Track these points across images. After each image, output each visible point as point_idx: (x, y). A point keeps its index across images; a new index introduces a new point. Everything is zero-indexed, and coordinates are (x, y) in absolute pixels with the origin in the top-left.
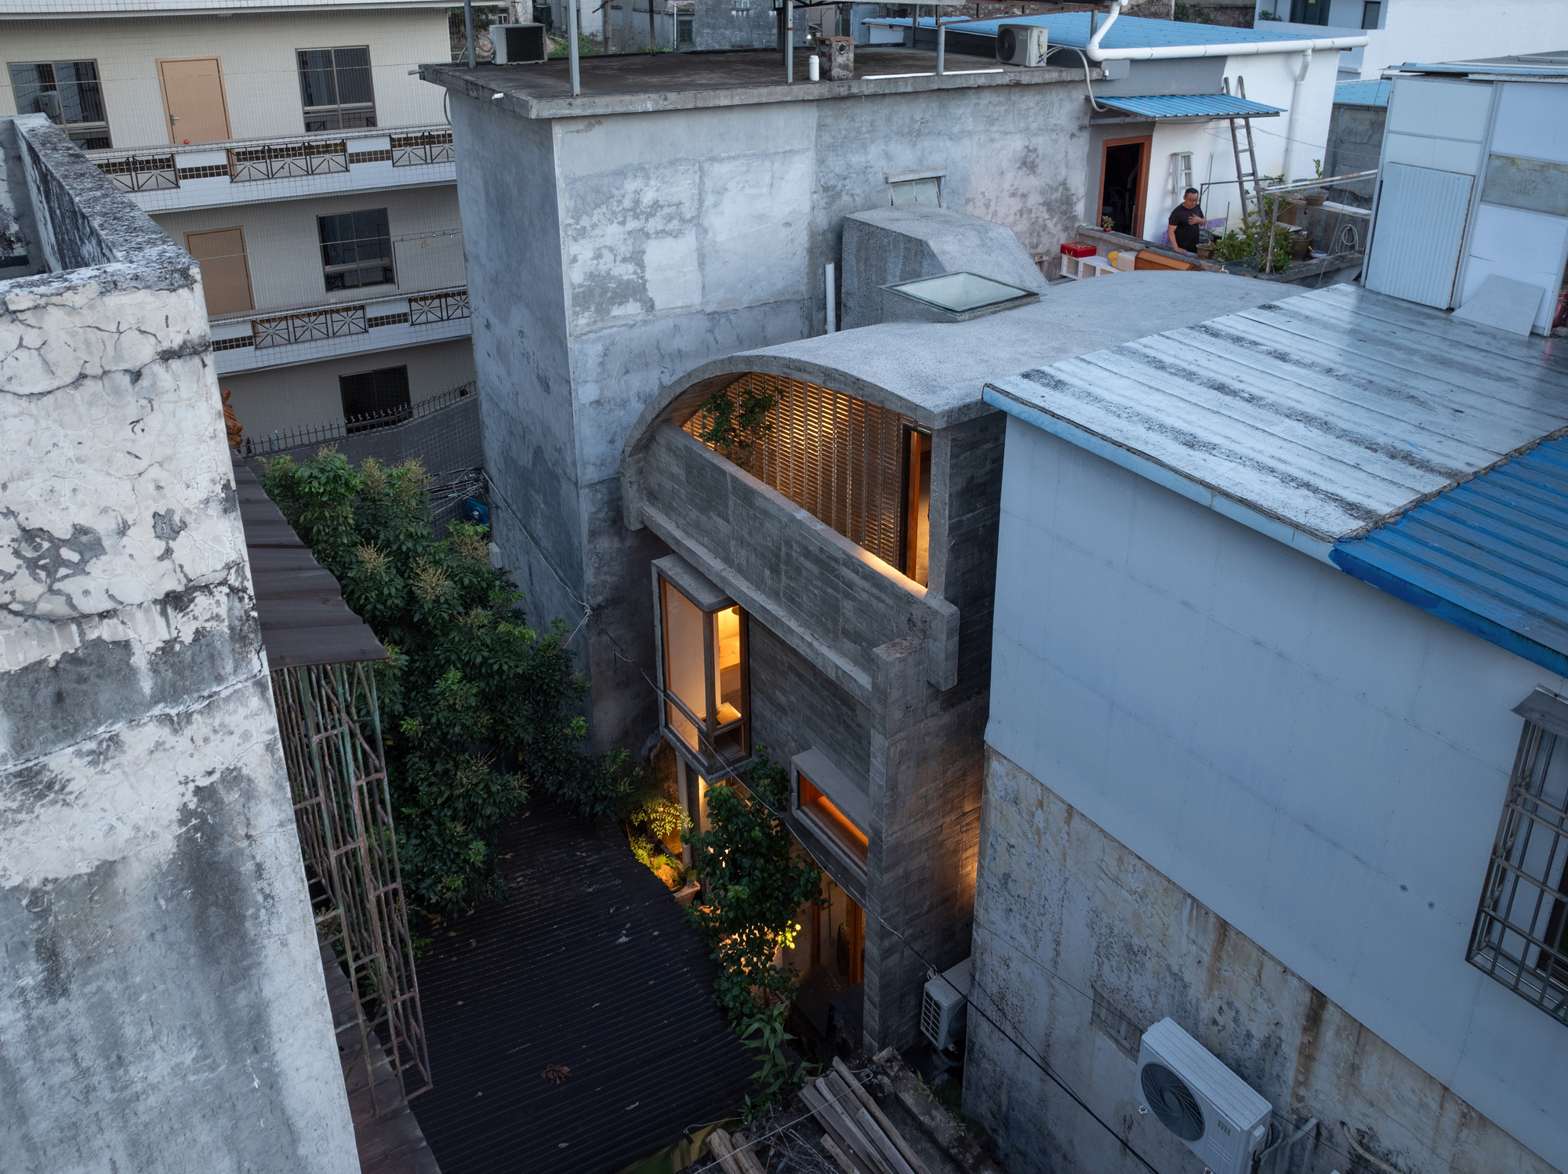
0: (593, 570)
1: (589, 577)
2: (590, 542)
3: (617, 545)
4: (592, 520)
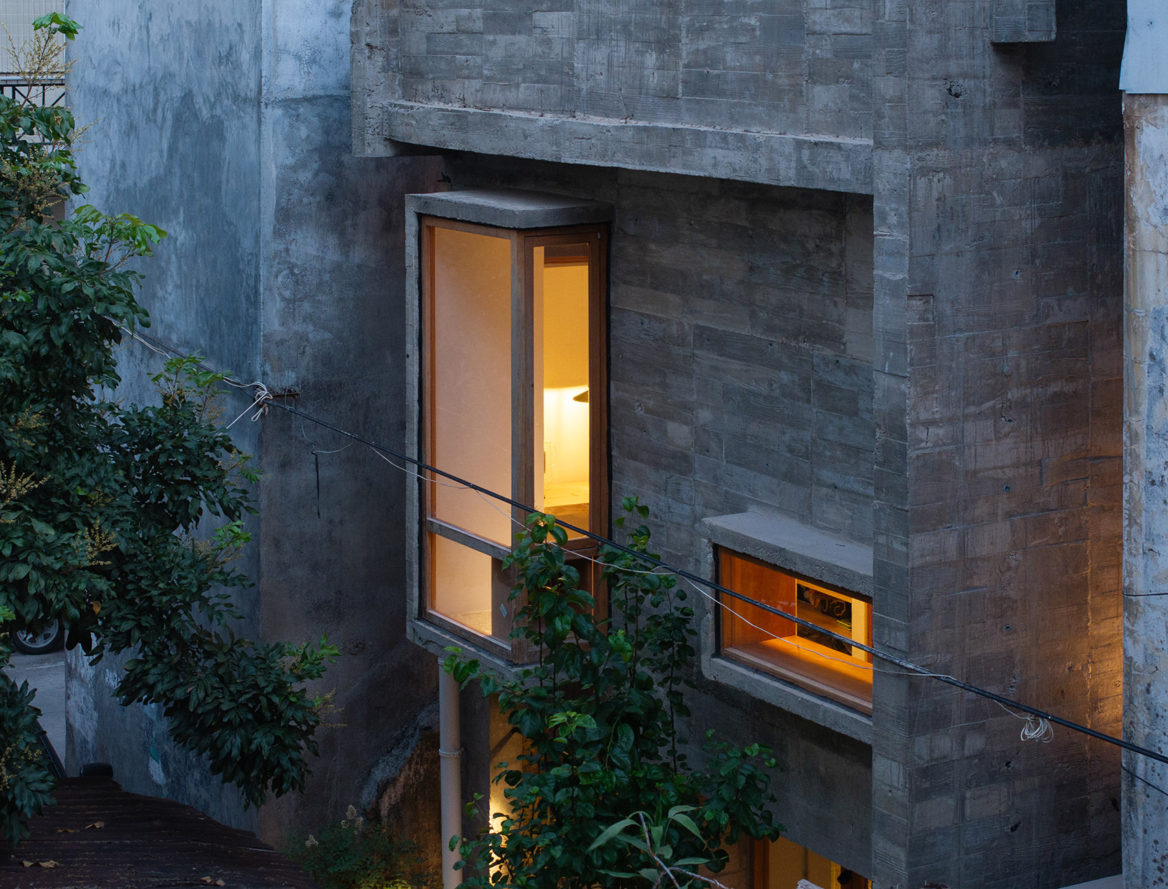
0: (279, 305)
1: (272, 317)
2: (277, 234)
3: (333, 255)
4: (285, 185)
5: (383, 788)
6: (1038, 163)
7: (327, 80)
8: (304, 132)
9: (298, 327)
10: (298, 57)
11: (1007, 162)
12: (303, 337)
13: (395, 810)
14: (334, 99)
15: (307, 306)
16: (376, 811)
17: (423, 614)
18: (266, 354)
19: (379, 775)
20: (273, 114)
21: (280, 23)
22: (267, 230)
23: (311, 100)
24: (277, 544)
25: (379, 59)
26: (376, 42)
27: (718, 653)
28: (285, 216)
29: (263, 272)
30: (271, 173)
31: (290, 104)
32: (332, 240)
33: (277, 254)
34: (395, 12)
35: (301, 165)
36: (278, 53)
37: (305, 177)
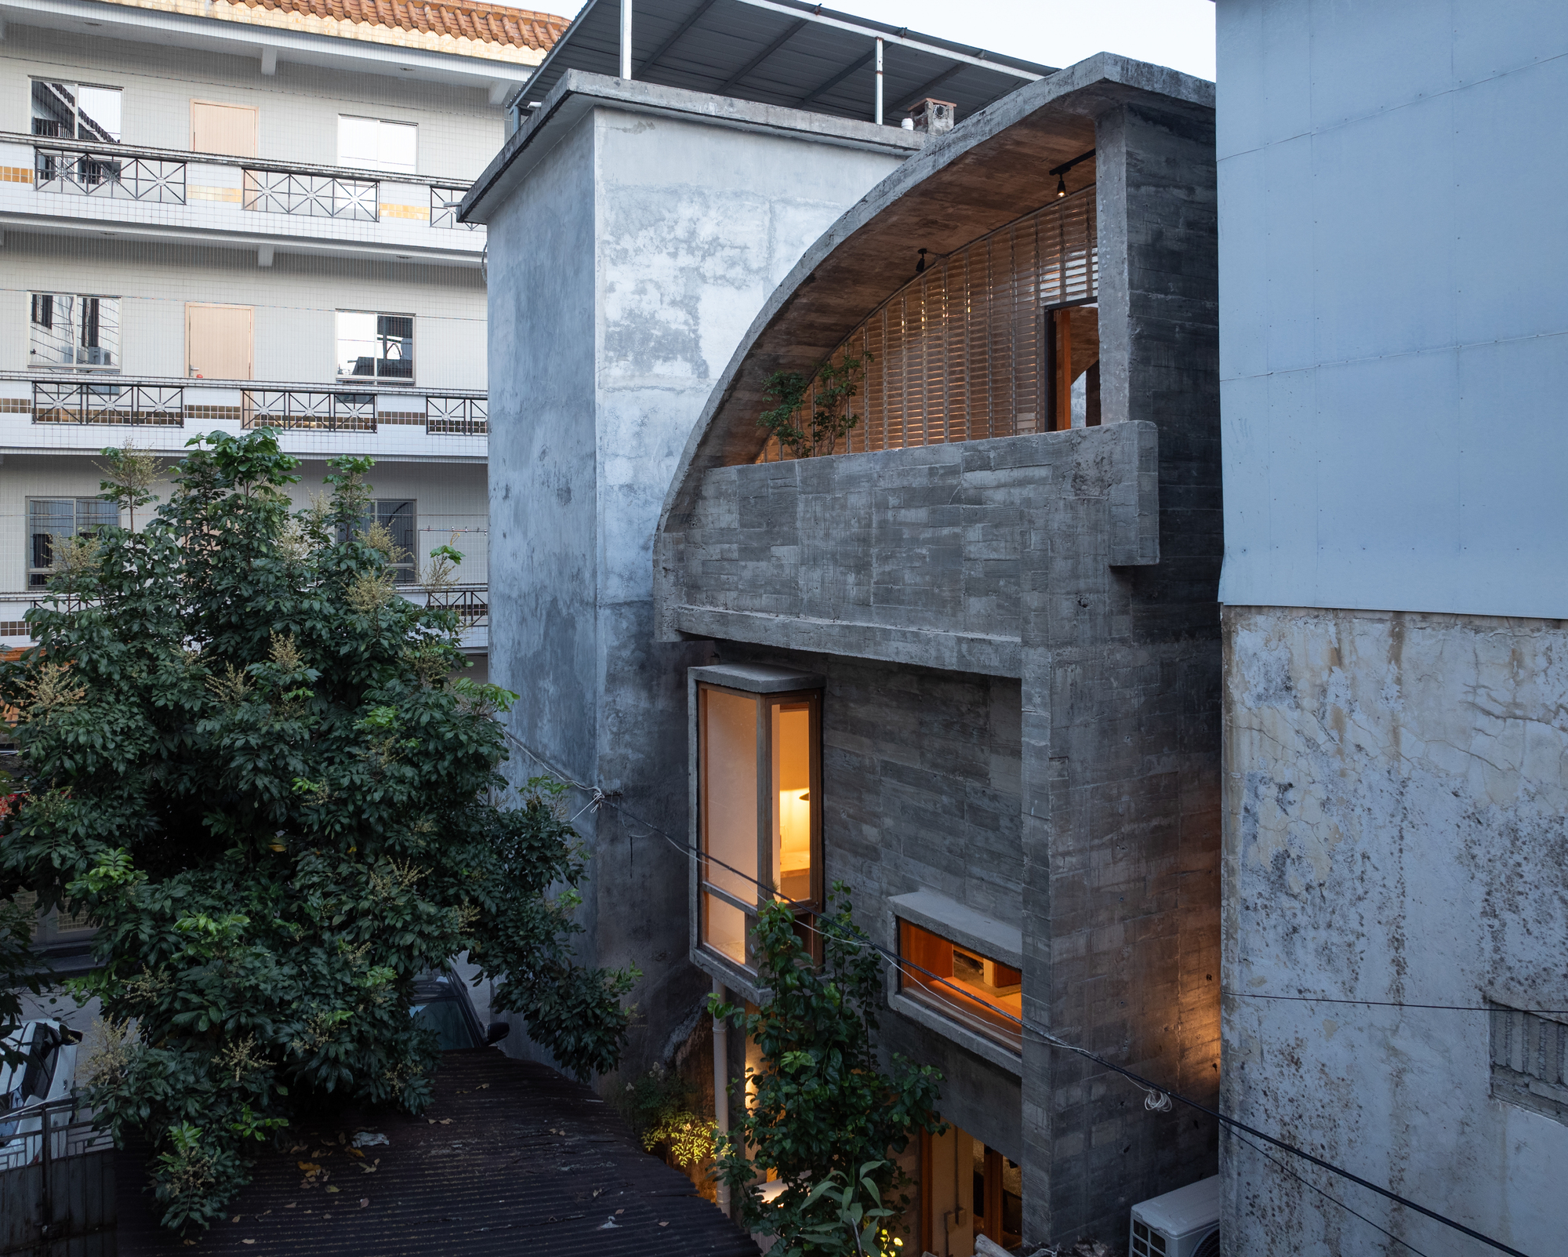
0: (609, 736)
1: (604, 745)
2: (608, 690)
3: (644, 704)
4: (613, 659)
5: (677, 1047)
6: (1143, 656)
7: (640, 591)
8: (625, 625)
9: (622, 751)
10: (621, 576)
11: (1121, 655)
12: (625, 758)
13: (685, 1061)
14: (645, 603)
15: (627, 737)
16: (673, 1061)
17: (700, 946)
18: (601, 768)
19: (675, 1038)
20: (604, 613)
21: (609, 554)
22: (601, 686)
23: (629, 604)
24: (609, 891)
25: (671, 578)
26: (670, 566)
27: (899, 991)
28: (613, 679)
29: (599, 716)
30: (603, 652)
31: (616, 606)
32: (644, 694)
33: (607, 704)
34: (681, 547)
35: (623, 646)
36: (607, 573)
37: (626, 654)
